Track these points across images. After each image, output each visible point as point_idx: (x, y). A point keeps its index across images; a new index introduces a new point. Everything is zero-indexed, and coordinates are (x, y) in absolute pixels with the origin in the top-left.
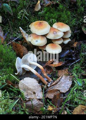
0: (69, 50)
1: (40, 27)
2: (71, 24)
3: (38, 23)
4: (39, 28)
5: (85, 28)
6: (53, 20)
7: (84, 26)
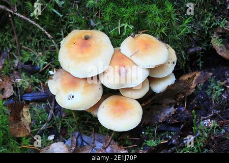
0: (175, 108)
1: (82, 52)
2: (178, 33)
3: (80, 41)
4: (80, 55)
5: (220, 38)
6: (126, 25)
7: (219, 34)
